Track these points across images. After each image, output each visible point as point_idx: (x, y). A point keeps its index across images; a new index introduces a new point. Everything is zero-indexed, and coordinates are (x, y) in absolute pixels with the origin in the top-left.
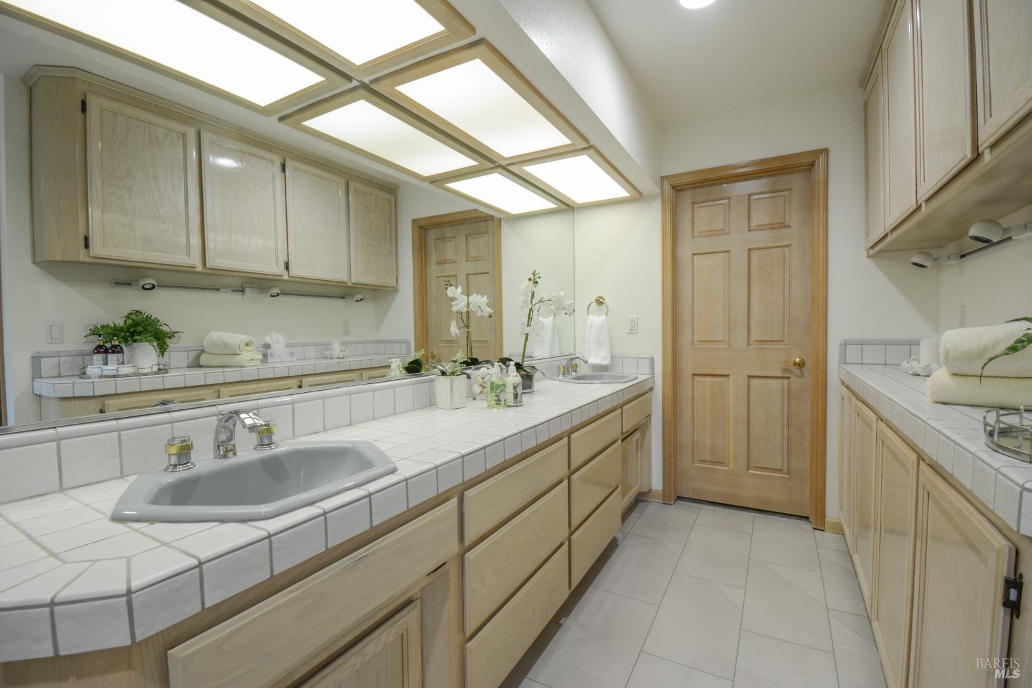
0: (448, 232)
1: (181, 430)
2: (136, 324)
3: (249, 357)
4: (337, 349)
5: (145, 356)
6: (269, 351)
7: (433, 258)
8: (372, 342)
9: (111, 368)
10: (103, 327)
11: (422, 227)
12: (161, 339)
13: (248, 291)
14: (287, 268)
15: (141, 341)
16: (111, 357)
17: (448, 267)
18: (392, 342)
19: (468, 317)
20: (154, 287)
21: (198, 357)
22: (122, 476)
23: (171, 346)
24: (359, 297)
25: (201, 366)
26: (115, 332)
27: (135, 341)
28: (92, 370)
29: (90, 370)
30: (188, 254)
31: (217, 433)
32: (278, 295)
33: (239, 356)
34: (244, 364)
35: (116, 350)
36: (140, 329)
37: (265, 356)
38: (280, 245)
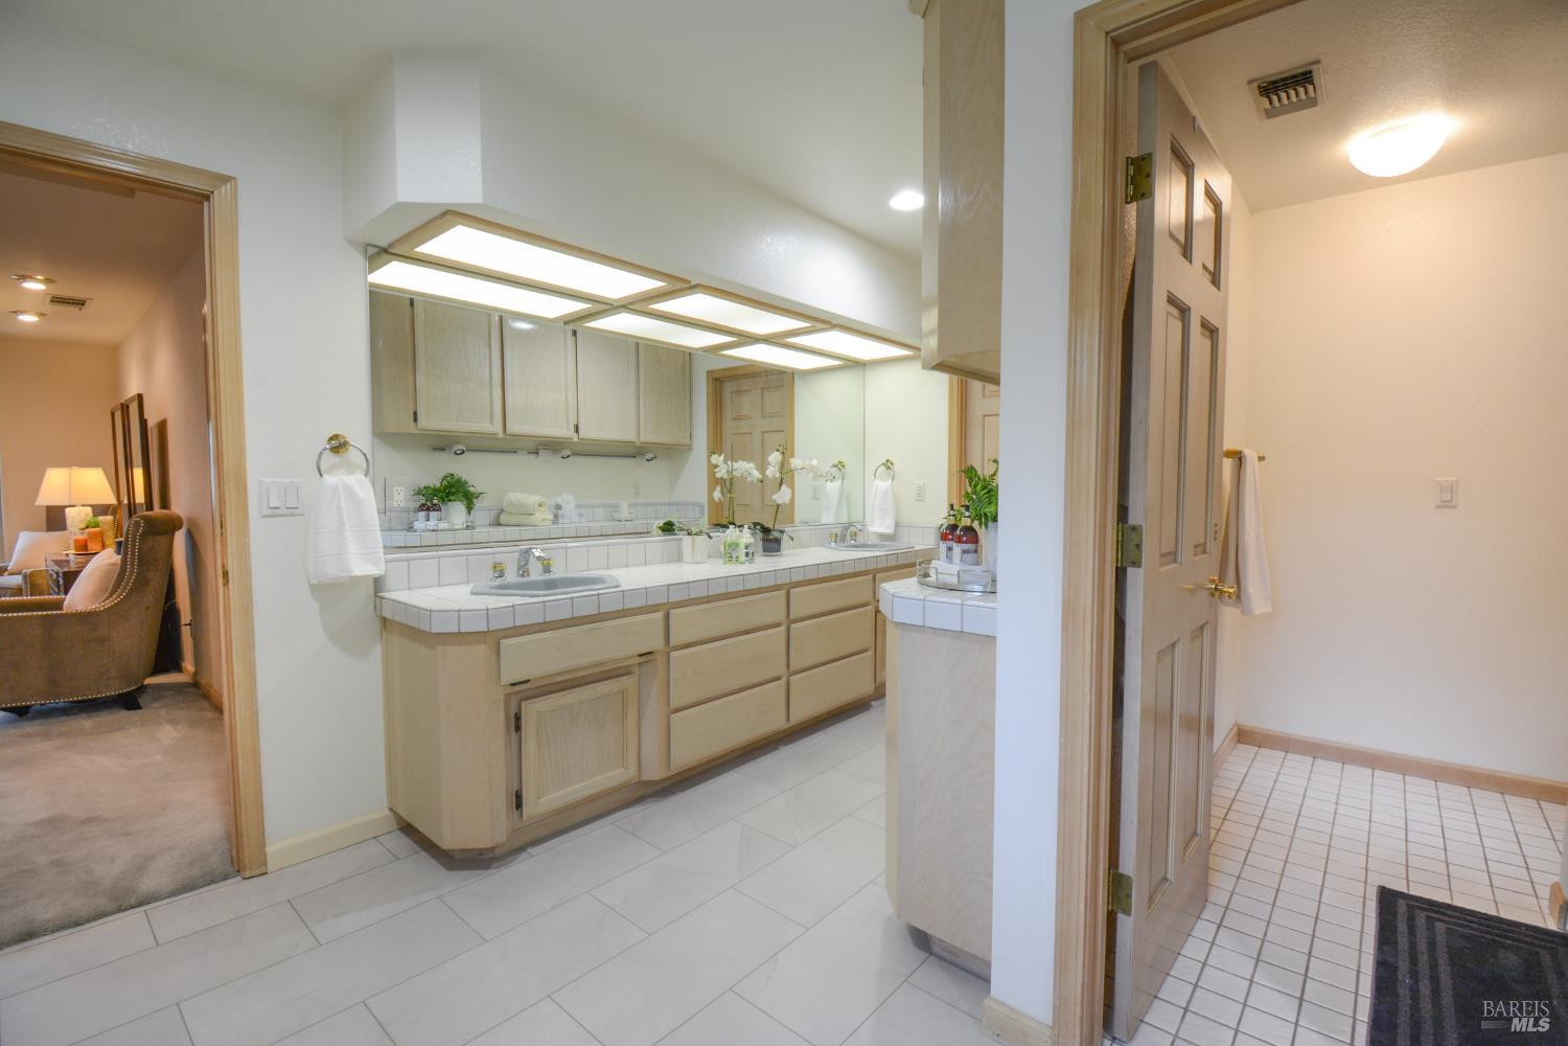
0: (745, 384)
1: (499, 558)
2: (451, 486)
3: (543, 516)
4: (625, 512)
5: (457, 512)
6: (560, 512)
7: (729, 413)
8: (664, 504)
9: (432, 524)
10: (425, 488)
11: (717, 379)
12: (469, 499)
13: (541, 452)
14: (577, 431)
15: (454, 501)
16: (432, 514)
17: (743, 422)
18: (686, 504)
19: (731, 484)
20: (463, 452)
21: (498, 516)
22: (468, 582)
23: (477, 505)
24: (649, 456)
25: (500, 525)
26: (436, 492)
27: (450, 500)
28: (419, 525)
29: (417, 525)
30: (492, 422)
31: (519, 561)
32: (569, 456)
33: (533, 517)
34: (538, 523)
35: (436, 508)
36: (453, 490)
37: (556, 516)
38: (570, 397)
